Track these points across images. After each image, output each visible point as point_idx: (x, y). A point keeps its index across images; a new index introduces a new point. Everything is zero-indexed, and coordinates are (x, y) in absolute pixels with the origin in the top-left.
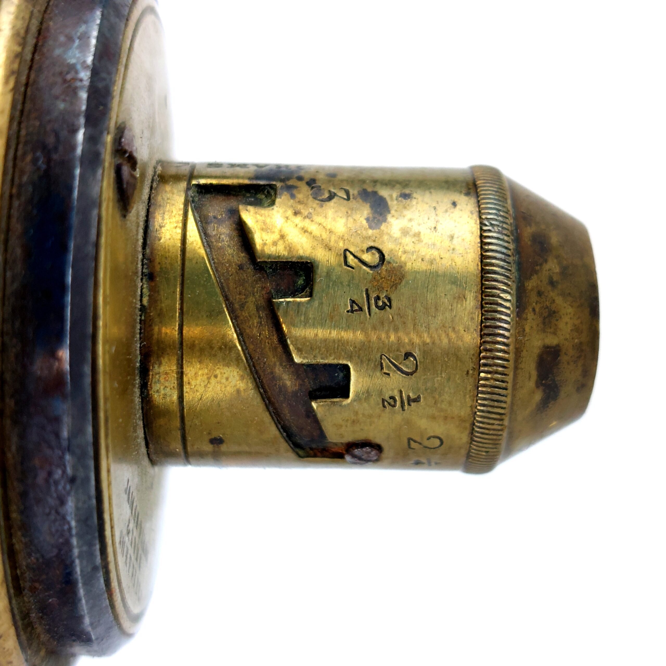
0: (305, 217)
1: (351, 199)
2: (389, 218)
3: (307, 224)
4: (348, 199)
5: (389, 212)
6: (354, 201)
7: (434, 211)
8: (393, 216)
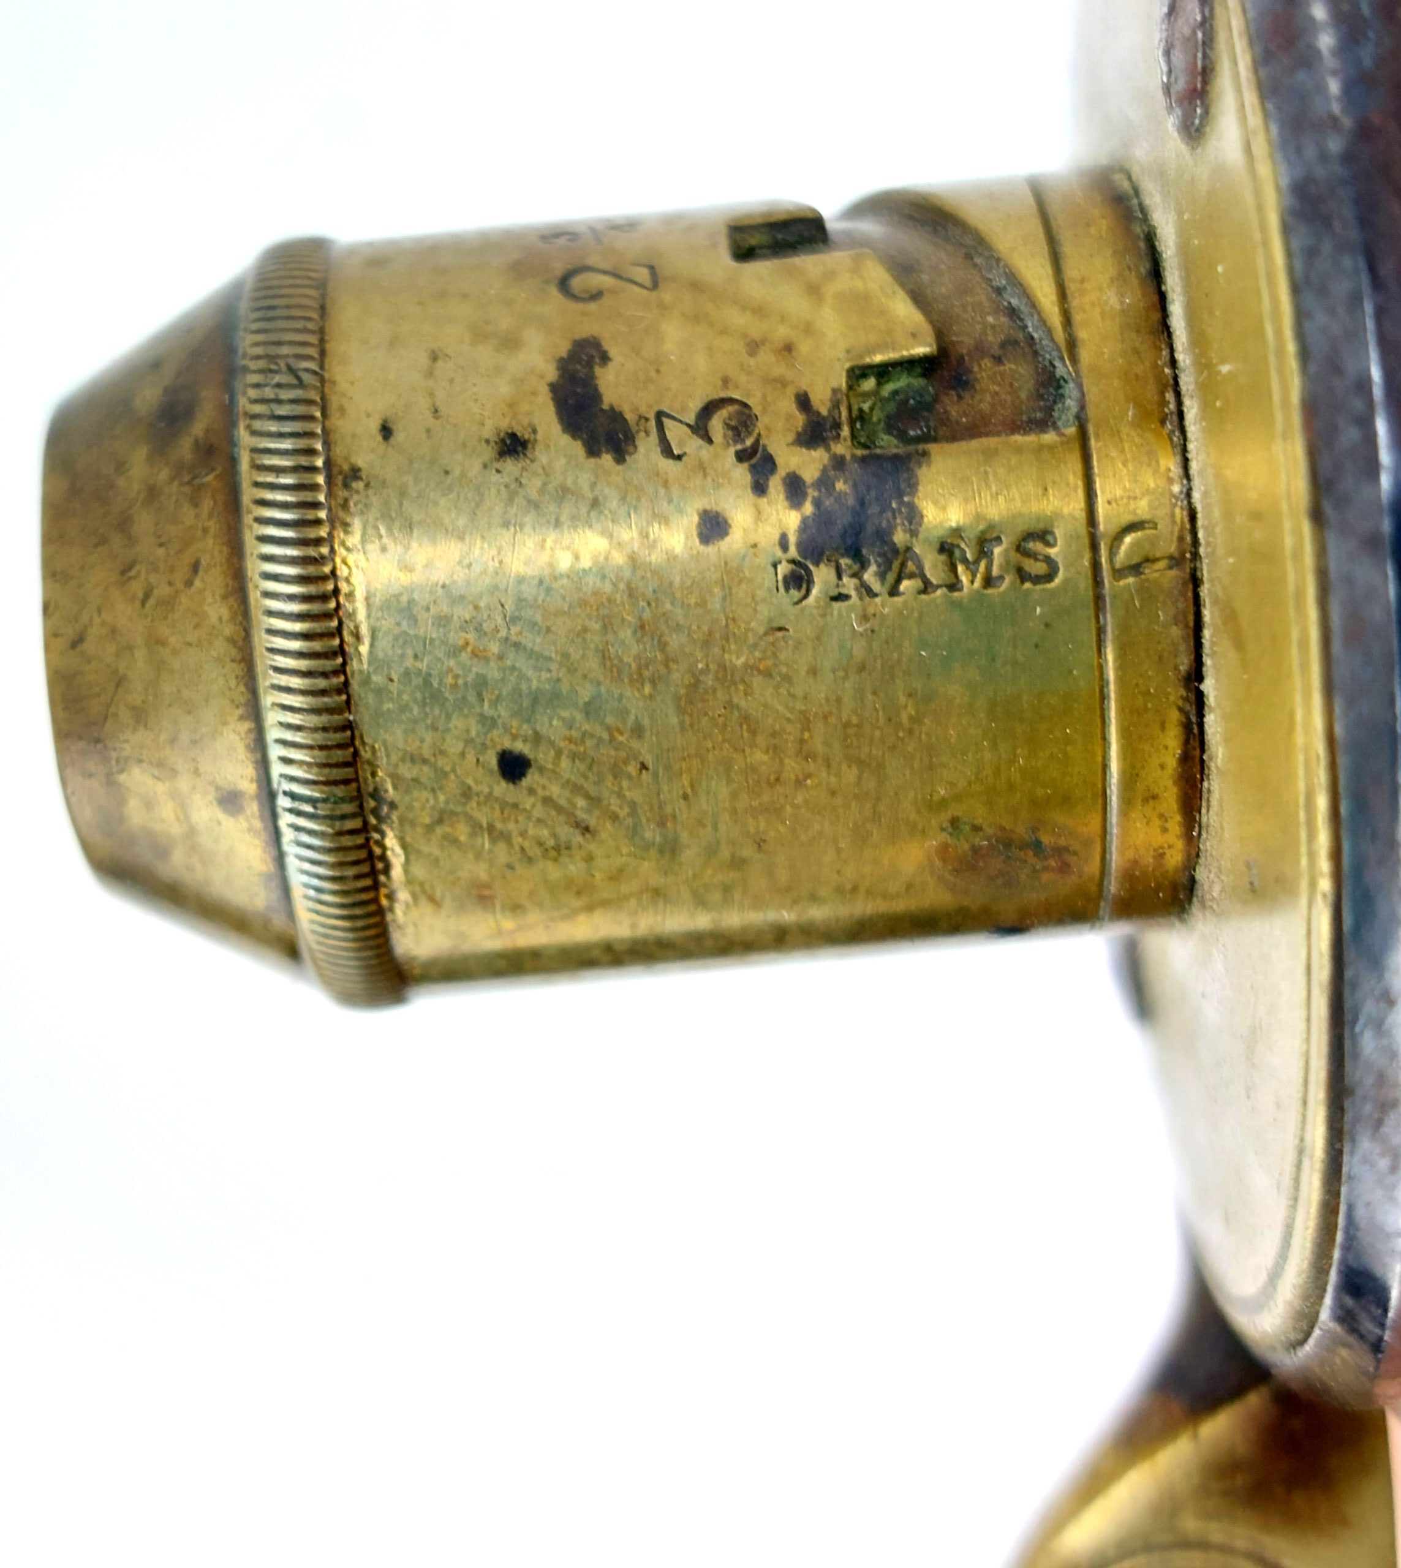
0: (764, 344)
1: (652, 416)
2: (551, 373)
3: (756, 328)
4: (660, 415)
5: (554, 388)
6: (643, 409)
7: (438, 404)
8: (542, 377)
